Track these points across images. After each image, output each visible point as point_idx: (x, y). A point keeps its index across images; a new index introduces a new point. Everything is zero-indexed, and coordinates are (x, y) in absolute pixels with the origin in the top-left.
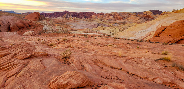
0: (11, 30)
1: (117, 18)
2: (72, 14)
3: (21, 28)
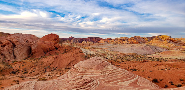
0: (34, 55)
1: (133, 42)
2: (79, 40)
3: (48, 52)
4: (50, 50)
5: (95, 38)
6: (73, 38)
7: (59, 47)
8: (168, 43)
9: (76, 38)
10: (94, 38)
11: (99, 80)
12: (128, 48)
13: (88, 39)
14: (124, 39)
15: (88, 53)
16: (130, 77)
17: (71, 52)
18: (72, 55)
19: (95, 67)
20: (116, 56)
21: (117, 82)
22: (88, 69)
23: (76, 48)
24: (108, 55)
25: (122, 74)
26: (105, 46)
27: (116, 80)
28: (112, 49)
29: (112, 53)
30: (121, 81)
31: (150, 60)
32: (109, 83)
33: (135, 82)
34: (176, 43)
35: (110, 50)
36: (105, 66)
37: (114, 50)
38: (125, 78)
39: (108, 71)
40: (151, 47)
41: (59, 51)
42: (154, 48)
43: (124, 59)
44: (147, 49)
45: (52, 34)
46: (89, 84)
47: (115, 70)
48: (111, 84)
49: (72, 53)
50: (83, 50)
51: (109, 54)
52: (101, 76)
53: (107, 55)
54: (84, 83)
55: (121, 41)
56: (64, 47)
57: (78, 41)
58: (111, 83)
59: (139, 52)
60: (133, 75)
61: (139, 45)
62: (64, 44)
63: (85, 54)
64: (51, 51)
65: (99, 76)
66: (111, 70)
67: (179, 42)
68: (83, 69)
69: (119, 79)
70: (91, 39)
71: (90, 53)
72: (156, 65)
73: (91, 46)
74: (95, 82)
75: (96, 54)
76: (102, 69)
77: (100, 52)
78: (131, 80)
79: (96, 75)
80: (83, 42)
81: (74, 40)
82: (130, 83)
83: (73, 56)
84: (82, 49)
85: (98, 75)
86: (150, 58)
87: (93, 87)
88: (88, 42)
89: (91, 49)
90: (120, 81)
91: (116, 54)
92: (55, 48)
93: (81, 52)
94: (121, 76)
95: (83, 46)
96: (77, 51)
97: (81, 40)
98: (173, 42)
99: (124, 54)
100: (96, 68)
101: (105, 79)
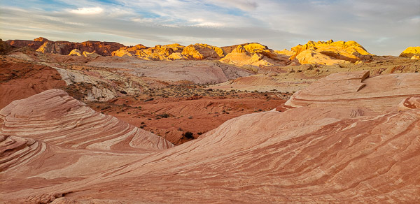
1: (192, 56)
2: (62, 47)
5: (106, 44)
6: (45, 40)
8: (260, 59)
9: (53, 43)
10: (101, 43)
11: (46, 143)
12: (177, 70)
13: (87, 46)
14: (175, 49)
15: (75, 81)
16: (119, 131)
17: (30, 79)
18: (31, 85)
19: (44, 114)
20: (148, 87)
21: (88, 144)
22: (26, 118)
23: (43, 68)
24: (128, 86)
25: (103, 125)
26: (126, 63)
27: (86, 139)
28: (142, 71)
29: (137, 81)
30: (98, 141)
31: (208, 95)
32: (69, 148)
33: (126, 141)
34: (275, 60)
35: (135, 74)
36: (69, 110)
37: (146, 74)
38: (107, 134)
39: (74, 120)
40: (223, 67)
42: (229, 70)
43: (157, 94)
44: (214, 71)
46: (17, 153)
47: (89, 117)
48: (73, 148)
49: (30, 81)
50: (64, 73)
51: (131, 83)
52: (54, 133)
53: (125, 85)
54: (5, 151)
55: (167, 54)
56: (11, 64)
57: (58, 48)
58: (73, 146)
59: (198, 78)
60: (126, 127)
61: (199, 64)
62: (14, 55)
63: (68, 83)
65: (49, 134)
66: (79, 119)
67: (279, 58)
68: (16, 120)
69: (94, 137)
70: (93, 46)
71: (82, 80)
72: (208, 105)
73: (90, 63)
74: (35, 147)
75: (96, 83)
76: (59, 117)
77: (109, 78)
78: (119, 138)
79: (44, 132)
80: (71, 53)
81: (48, 45)
82: (116, 143)
83: (33, 88)
84: (62, 71)
85: (48, 132)
86: (211, 90)
87: (25, 158)
88: (86, 54)
89: (85, 71)
90: (95, 142)
91: (148, 82)
93: (57, 77)
94: (100, 129)
95: (70, 62)
96: (45, 74)
97: (67, 47)
98: (269, 57)
99: (167, 83)
100: (46, 116)
101: (62, 139)
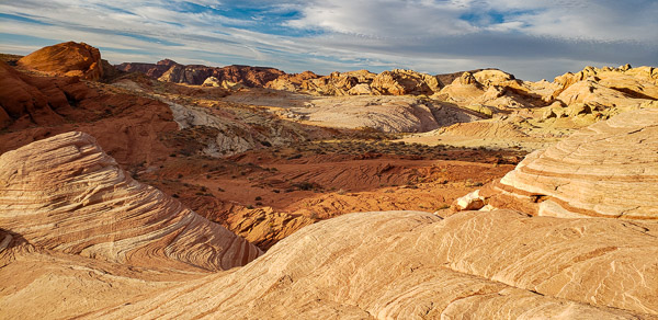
2: (195, 74)
3: (26, 111)
4: (37, 107)
5: (258, 70)
6: (172, 63)
7: (82, 98)
8: (499, 96)
9: (183, 67)
10: (252, 68)
12: (356, 111)
13: (230, 73)
14: (360, 78)
15: (193, 123)
17: (126, 118)
18: (124, 128)
20: (306, 136)
22: (2, 186)
23: (149, 103)
24: (274, 133)
26: (282, 100)
29: (290, 126)
31: (392, 153)
34: (526, 96)
35: (291, 116)
36: (80, 172)
39: (80, 193)
40: (433, 107)
41: (80, 112)
44: (416, 113)
45: (72, 44)
49: (125, 121)
50: (179, 111)
51: (280, 130)
53: (270, 132)
55: (349, 86)
56: (108, 96)
57: (189, 76)
60: (172, 212)
61: (393, 101)
62: (118, 83)
63: (182, 126)
64: (41, 108)
69: (104, 229)
70: (239, 73)
71: (205, 123)
72: (383, 171)
75: (224, 128)
77: (249, 120)
78: (151, 235)
80: (205, 82)
81: (176, 71)
83: (126, 132)
84: (176, 108)
88: (226, 84)
89: (214, 109)
92: (64, 97)
93: (167, 117)
95: (199, 94)
96: (150, 112)
97: (201, 74)
98: (516, 93)
101: (45, 229)
